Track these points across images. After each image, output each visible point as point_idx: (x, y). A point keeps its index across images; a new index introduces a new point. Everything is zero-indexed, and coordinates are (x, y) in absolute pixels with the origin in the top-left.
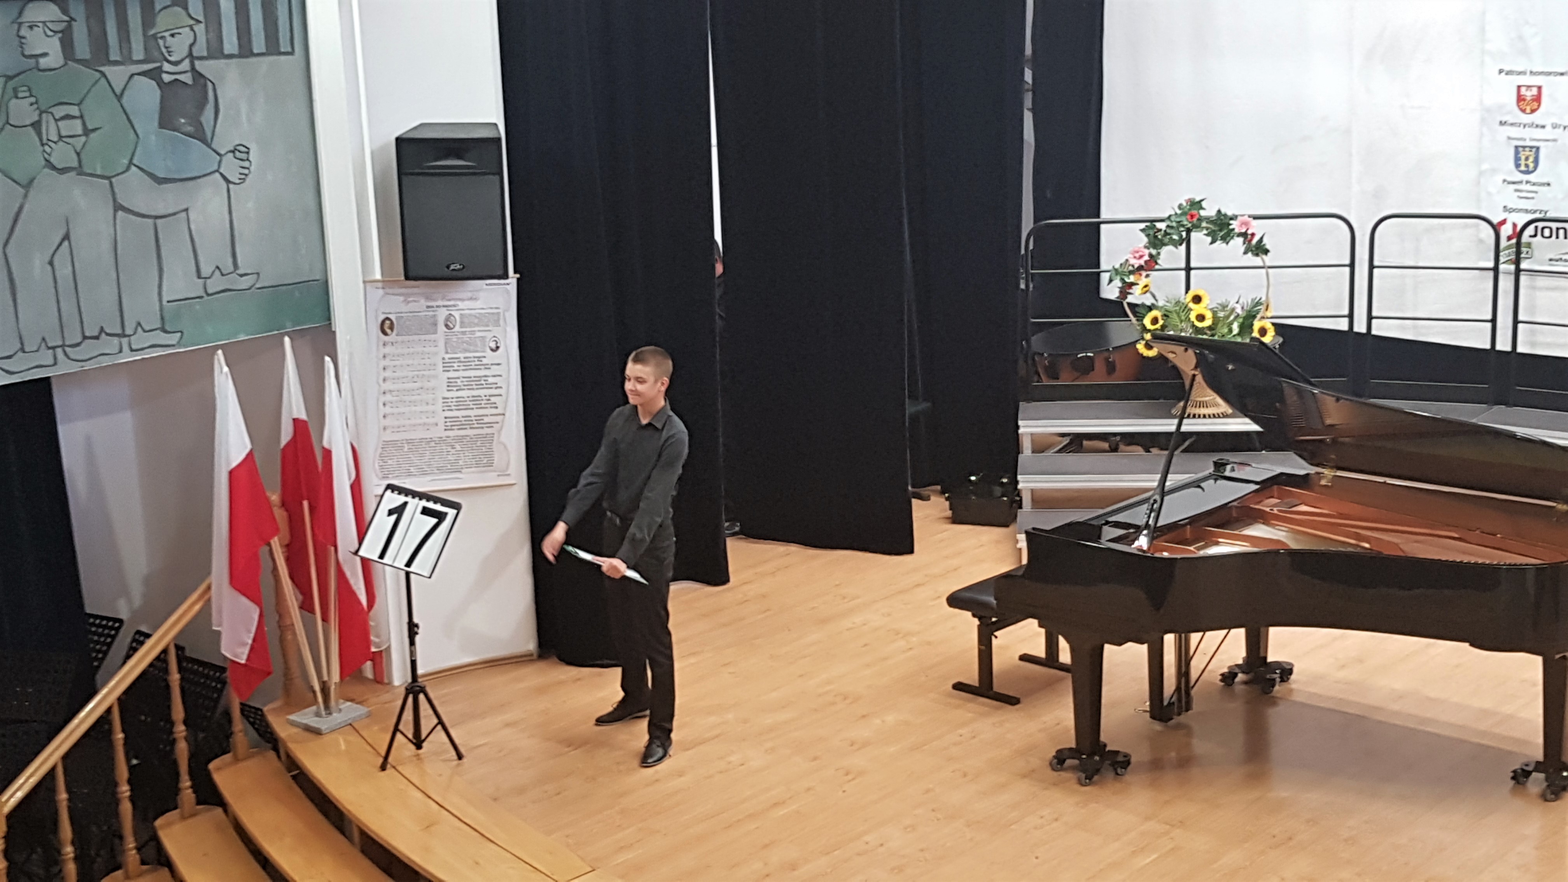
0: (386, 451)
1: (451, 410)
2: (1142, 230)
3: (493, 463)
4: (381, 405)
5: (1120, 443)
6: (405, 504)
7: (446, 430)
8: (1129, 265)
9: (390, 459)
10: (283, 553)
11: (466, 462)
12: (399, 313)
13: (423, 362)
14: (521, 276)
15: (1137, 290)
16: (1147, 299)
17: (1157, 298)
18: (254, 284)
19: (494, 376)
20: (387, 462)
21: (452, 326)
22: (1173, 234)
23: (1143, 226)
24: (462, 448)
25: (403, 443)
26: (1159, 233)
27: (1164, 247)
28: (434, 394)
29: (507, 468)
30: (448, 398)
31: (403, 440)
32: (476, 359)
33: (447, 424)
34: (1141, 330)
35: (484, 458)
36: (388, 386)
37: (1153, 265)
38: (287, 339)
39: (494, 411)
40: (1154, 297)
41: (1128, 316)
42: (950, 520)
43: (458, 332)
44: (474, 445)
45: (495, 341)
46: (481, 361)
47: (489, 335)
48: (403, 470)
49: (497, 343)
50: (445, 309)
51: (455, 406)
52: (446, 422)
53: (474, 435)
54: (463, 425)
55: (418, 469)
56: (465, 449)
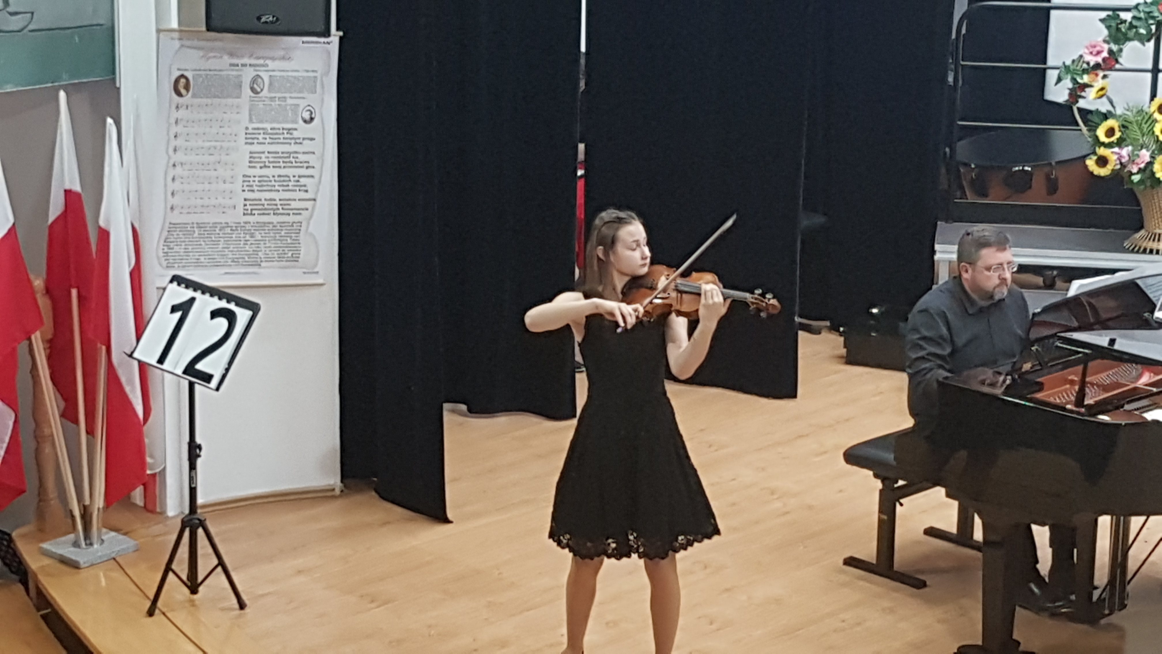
0: (173, 235)
1: (253, 191)
2: (1102, 21)
3: (298, 257)
4: (169, 179)
5: (1056, 279)
6: (193, 300)
7: (244, 214)
8: (1084, 62)
9: (177, 245)
10: (45, 349)
11: (267, 254)
12: (195, 70)
13: (222, 130)
14: (344, 33)
15: (1091, 94)
16: (1103, 104)
17: (1115, 104)
18: (27, 25)
19: (304, 153)
20: (172, 249)
21: (259, 90)
22: (1140, 27)
23: (1103, 14)
24: (262, 237)
26: (1124, 25)
27: (1127, 43)
28: (232, 170)
29: (316, 265)
30: (250, 177)
31: (193, 223)
32: (285, 132)
33: (247, 207)
34: (1092, 143)
35: (288, 250)
36: (180, 157)
37: (1113, 63)
38: (62, 94)
39: (303, 195)
40: (1111, 103)
41: (1077, 124)
42: (844, 360)
43: (266, 97)
44: (277, 235)
45: (309, 110)
46: (291, 134)
47: (303, 103)
48: (191, 259)
49: (311, 113)
50: (252, 69)
51: (256, 185)
52: (245, 205)
53: (278, 223)
54: (266, 209)
55: (209, 259)
56: (267, 239)
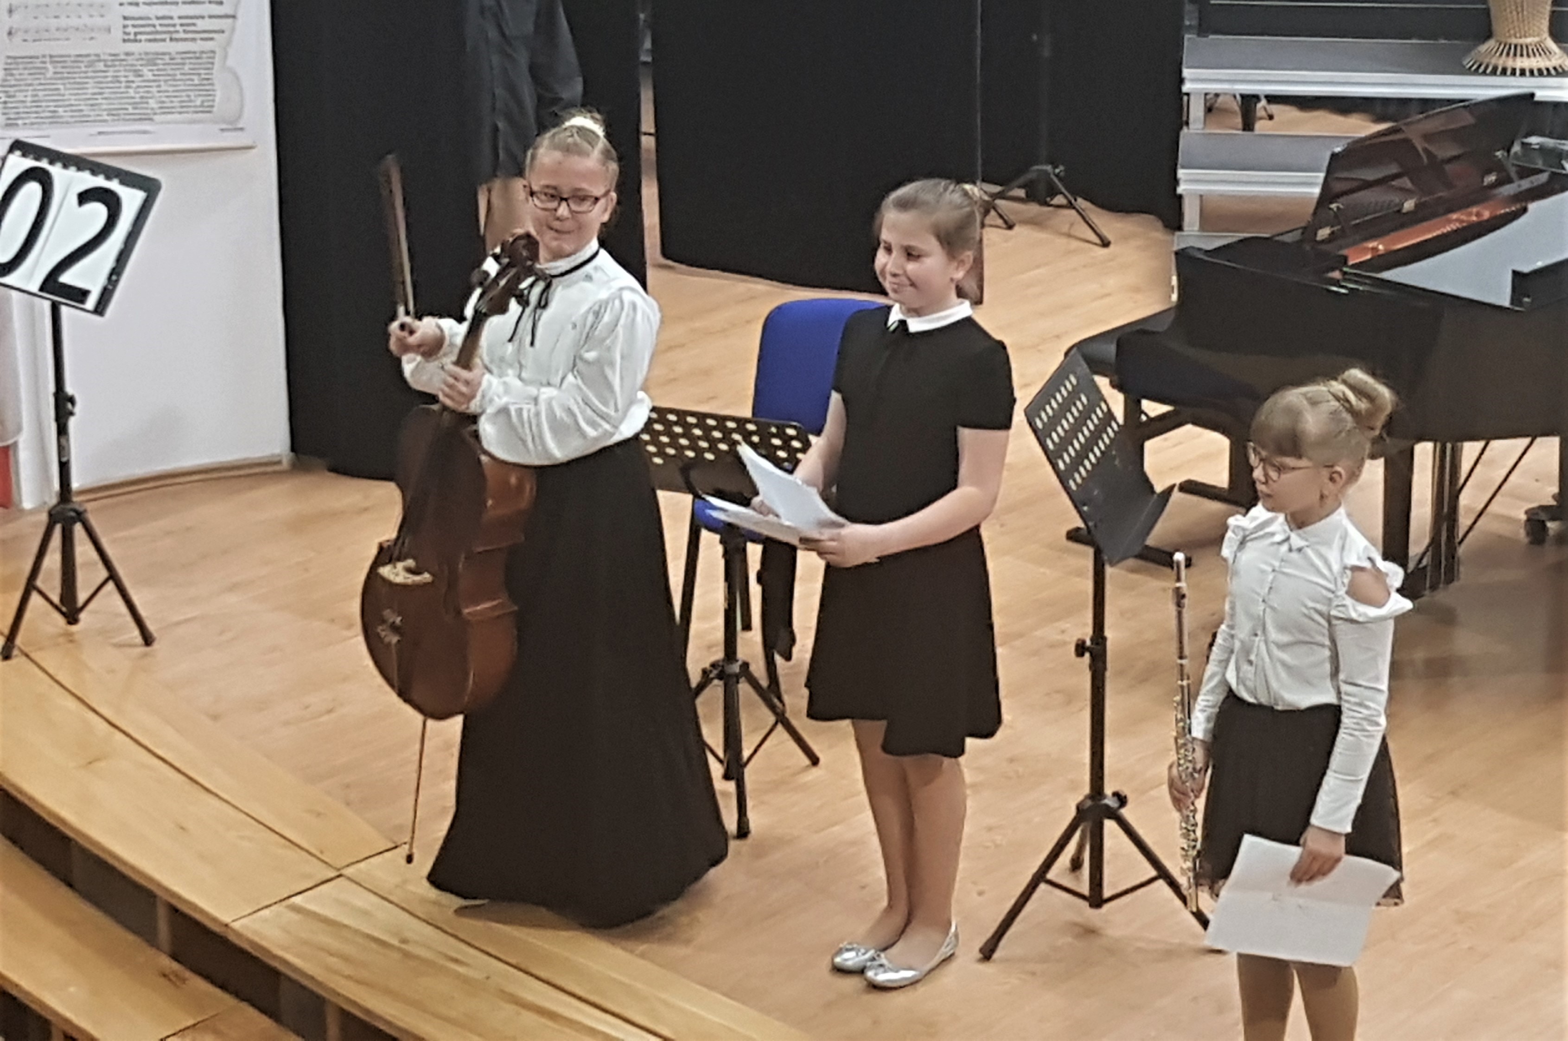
0: (12, 75)
1: (136, 4)
3: (212, 106)
7: (124, 41)
9: (20, 91)
11: (163, 102)
20: (14, 96)
24: (154, 75)
25: (44, 63)
29: (239, 117)
31: (44, 56)
33: (127, 30)
35: (196, 96)
39: (216, 10)
44: (178, 72)
48: (44, 112)
52: (125, 26)
53: (178, 53)
54: (157, 32)
55: (72, 111)
56: (161, 78)
